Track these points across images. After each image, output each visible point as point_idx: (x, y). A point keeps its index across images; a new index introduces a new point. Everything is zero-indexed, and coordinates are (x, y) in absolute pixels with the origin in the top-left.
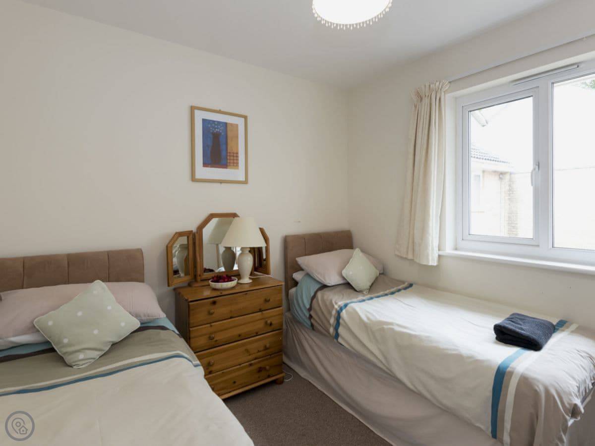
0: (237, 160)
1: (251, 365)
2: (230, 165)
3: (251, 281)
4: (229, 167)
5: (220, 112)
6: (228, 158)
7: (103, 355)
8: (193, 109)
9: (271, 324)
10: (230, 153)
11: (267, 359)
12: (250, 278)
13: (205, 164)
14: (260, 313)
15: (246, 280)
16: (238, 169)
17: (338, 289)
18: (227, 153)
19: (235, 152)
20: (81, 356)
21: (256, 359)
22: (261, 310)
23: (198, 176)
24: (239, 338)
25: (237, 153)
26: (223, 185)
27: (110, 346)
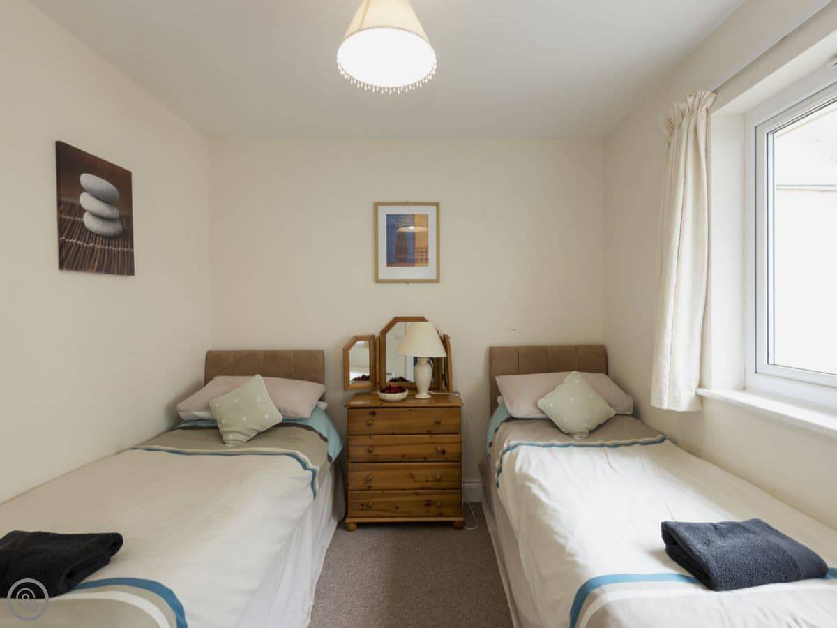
0: (427, 255)
1: (417, 494)
2: (417, 262)
3: (429, 397)
4: (417, 264)
5: (407, 204)
6: (416, 254)
7: (249, 440)
8: (377, 205)
9: (444, 452)
10: (418, 248)
11: (439, 494)
12: (429, 393)
13: (390, 263)
14: (429, 436)
15: (424, 394)
16: (427, 266)
17: (534, 424)
18: (414, 248)
19: (424, 246)
20: (231, 437)
21: (423, 489)
22: (429, 433)
23: (381, 277)
24: (401, 459)
25: (427, 248)
26: (410, 285)
27: (255, 434)
